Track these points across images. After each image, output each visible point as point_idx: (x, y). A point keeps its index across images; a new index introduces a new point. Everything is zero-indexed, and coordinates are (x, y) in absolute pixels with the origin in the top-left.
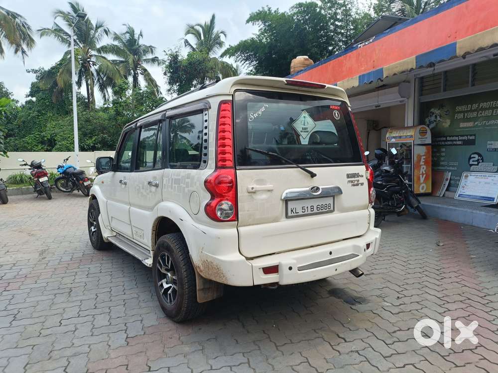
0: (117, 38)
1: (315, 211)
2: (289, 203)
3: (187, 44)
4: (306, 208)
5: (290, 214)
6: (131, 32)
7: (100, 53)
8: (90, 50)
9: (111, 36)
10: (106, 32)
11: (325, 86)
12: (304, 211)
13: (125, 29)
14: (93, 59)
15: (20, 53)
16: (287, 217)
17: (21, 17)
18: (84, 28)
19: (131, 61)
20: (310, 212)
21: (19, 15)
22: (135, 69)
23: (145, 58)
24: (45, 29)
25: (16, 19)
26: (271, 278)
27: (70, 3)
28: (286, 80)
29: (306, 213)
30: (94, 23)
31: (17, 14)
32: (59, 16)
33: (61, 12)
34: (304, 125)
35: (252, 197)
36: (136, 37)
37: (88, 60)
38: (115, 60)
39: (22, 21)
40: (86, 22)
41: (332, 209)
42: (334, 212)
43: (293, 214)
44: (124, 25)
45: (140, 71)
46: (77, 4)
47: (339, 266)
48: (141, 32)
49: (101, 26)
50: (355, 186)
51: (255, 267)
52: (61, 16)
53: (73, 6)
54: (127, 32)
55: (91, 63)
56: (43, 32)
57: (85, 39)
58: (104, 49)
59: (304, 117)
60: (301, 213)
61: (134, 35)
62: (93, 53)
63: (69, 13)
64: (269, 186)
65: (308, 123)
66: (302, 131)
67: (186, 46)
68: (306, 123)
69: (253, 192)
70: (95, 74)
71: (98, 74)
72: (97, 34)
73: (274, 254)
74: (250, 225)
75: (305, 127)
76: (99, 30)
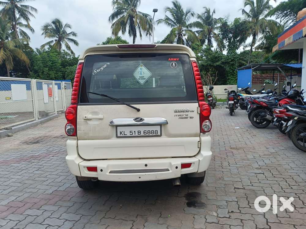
0: (199, 17)
1: (142, 134)
2: (118, 127)
3: (244, 12)
4: (133, 132)
5: (119, 135)
6: (208, 12)
7: (188, 28)
8: (182, 27)
9: (196, 16)
10: (192, 15)
11: (156, 45)
12: (131, 134)
13: (204, 10)
14: (184, 32)
15: (148, 35)
16: (117, 137)
17: (149, 15)
18: (179, 15)
19: (206, 30)
20: (137, 134)
21: (148, 15)
22: (209, 34)
23: (216, 26)
24: (160, 20)
25: (147, 17)
26: (92, 174)
27: (173, 2)
28: (118, 46)
29: (134, 135)
30: (185, 11)
31: (147, 15)
32: (167, 10)
33: (169, 8)
34: (141, 74)
35: (87, 123)
36: (211, 14)
37: (181, 33)
38: (198, 31)
39: (150, 17)
40: (180, 12)
41: (159, 134)
42: (162, 137)
43: (121, 135)
44: (204, 8)
45: (213, 36)
46: (177, 2)
47: (142, 175)
48: (214, 10)
49: (189, 12)
50: (182, 118)
51: (82, 166)
52: (169, 10)
53: (174, 4)
54: (206, 12)
55: (183, 35)
56: (159, 21)
57: (180, 21)
58: (191, 26)
59: (141, 69)
60: (129, 135)
61: (209, 13)
62: (184, 29)
63: (173, 8)
64: (100, 116)
65: (143, 72)
66: (139, 79)
67: (243, 14)
68: (142, 73)
69: (87, 120)
70: (185, 41)
71: (187, 41)
72: (187, 17)
73: (106, 159)
74: (86, 140)
75: (142, 76)
76: (188, 15)
